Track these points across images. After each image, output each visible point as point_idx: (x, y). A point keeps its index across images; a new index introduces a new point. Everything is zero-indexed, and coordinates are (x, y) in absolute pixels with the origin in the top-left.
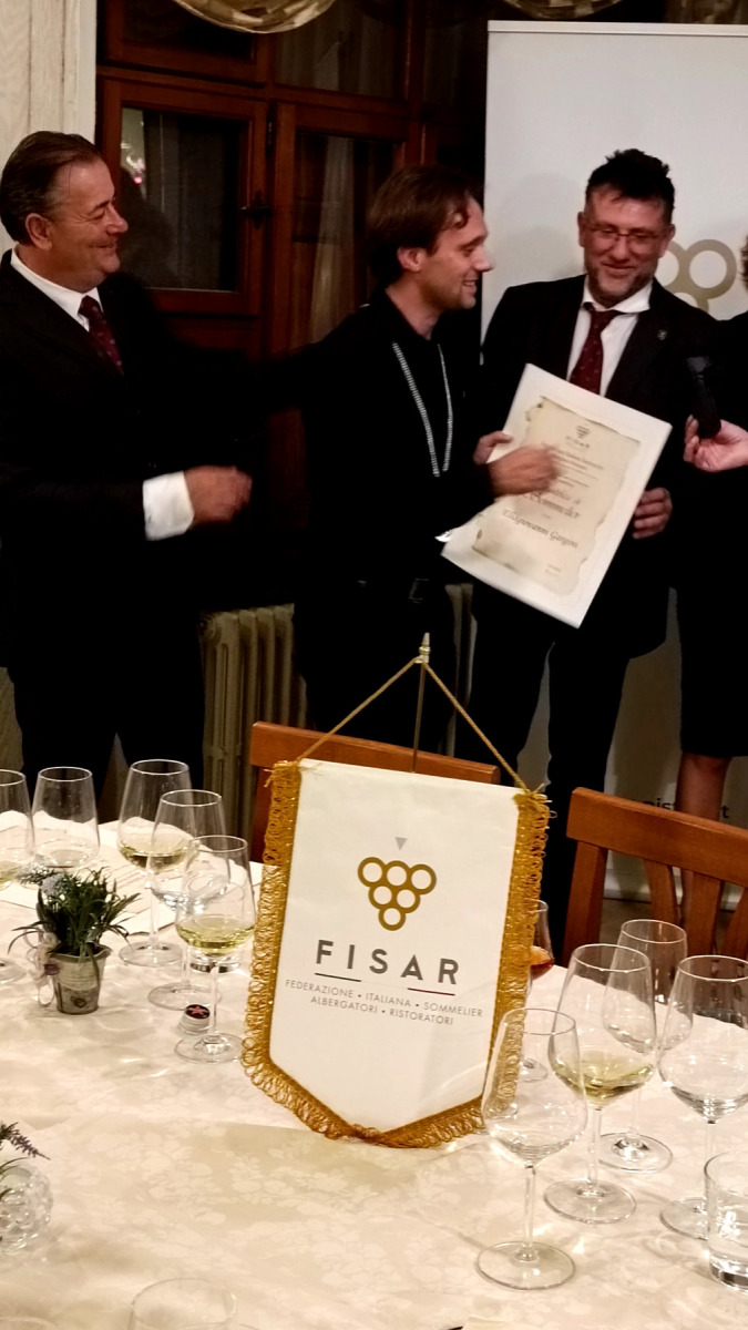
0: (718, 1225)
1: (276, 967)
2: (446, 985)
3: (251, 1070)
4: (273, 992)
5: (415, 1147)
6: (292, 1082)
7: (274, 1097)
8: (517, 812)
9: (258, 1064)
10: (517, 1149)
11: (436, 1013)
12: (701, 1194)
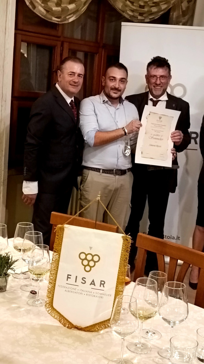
0: (173, 355)
1: (56, 282)
2: (102, 288)
3: (48, 309)
4: (54, 288)
5: (92, 332)
6: (59, 313)
7: (54, 317)
8: (122, 241)
9: (50, 308)
10: (119, 334)
11: (99, 295)
12: (169, 347)
